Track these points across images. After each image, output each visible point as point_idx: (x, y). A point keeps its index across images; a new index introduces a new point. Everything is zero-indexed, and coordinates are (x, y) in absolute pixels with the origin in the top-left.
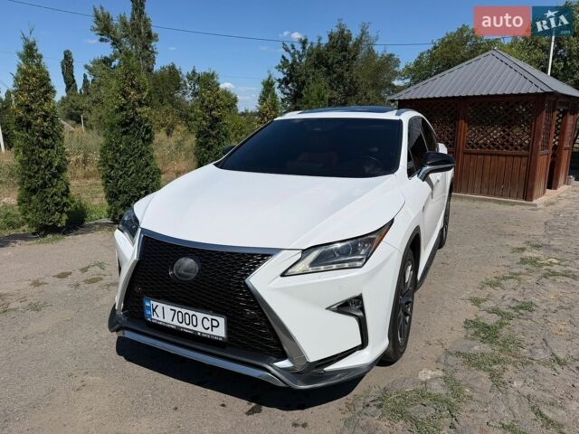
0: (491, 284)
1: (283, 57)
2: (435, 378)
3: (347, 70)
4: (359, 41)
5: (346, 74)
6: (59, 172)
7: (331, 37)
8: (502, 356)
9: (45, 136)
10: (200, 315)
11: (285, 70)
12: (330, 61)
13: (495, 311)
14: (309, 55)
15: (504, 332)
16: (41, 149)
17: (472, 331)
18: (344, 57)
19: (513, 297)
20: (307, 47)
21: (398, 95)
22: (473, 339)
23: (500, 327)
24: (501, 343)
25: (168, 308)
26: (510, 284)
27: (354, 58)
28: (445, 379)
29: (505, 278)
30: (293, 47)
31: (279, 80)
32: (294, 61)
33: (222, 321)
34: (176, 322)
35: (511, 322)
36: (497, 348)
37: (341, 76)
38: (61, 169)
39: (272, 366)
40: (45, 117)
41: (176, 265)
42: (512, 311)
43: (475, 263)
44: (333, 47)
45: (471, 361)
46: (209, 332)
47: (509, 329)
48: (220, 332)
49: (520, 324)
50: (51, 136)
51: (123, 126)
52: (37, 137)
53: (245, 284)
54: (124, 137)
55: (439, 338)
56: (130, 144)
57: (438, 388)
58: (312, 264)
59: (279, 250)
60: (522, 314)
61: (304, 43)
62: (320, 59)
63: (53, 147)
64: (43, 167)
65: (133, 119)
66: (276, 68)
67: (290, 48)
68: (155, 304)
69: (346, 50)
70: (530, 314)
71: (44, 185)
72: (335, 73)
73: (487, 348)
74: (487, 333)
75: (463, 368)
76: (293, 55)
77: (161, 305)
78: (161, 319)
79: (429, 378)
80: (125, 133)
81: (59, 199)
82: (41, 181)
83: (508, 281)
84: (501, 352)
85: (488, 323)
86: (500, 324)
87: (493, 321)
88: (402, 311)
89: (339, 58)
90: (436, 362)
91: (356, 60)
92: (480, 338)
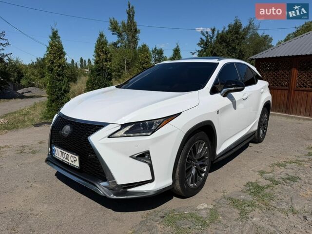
0: (279, 165)
1: (201, 39)
2: (205, 209)
3: (238, 44)
4: (248, 28)
5: (237, 47)
7: (229, 26)
8: (257, 203)
9: (59, 75)
10: (70, 155)
11: (202, 46)
12: (228, 40)
13: (271, 179)
14: (217, 37)
15: (268, 190)
16: (57, 82)
17: (248, 188)
19: (288, 173)
20: (216, 33)
21: (256, 55)
22: (245, 192)
23: (267, 188)
24: (261, 196)
25: (60, 150)
26: (292, 166)
28: (211, 209)
29: (291, 162)
30: (207, 33)
31: (199, 51)
32: (207, 41)
33: (77, 157)
34: (62, 158)
35: (276, 186)
36: (256, 198)
37: (234, 48)
38: (66, 91)
39: (99, 184)
40: (59, 66)
42: (281, 180)
44: (231, 32)
45: (234, 202)
46: (73, 163)
47: (273, 189)
48: (77, 164)
49: (282, 188)
50: (62, 75)
51: (97, 72)
52: (55, 76)
53: (87, 139)
54: (98, 77)
55: (224, 189)
56: (100, 80)
57: (204, 214)
60: (286, 183)
61: (213, 30)
62: (222, 39)
63: (62, 81)
64: (57, 90)
65: (102, 68)
66: (198, 44)
67: (205, 33)
68: (55, 148)
69: (238, 34)
70: (292, 183)
72: (230, 46)
73: (250, 198)
74: (255, 189)
75: (227, 206)
76: (207, 37)
77: (57, 149)
78: (57, 156)
79: (203, 208)
80: (98, 75)
82: (56, 97)
83: (291, 164)
84: (258, 201)
85: (261, 185)
86: (268, 186)
87: (265, 184)
88: (196, 169)
89: (234, 38)
90: (214, 201)
91: (244, 39)
92: (249, 192)
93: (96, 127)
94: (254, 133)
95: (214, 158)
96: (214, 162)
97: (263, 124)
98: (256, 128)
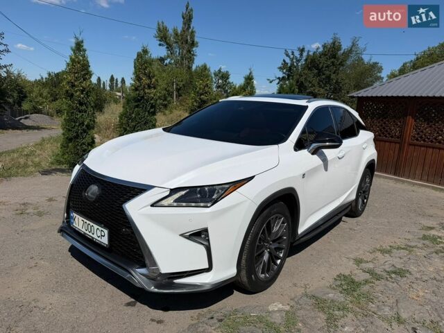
0: (383, 251)
1: (284, 61)
2: (280, 311)
3: (334, 73)
4: (350, 51)
5: (333, 76)
6: (88, 128)
7: (324, 46)
8: (350, 306)
10: (96, 227)
11: (285, 71)
12: (321, 66)
13: (371, 272)
14: (306, 60)
15: (365, 288)
16: (78, 113)
17: (339, 283)
18: (333, 62)
19: (394, 263)
20: (305, 54)
22: (334, 289)
23: (364, 284)
24: (356, 295)
25: (81, 218)
26: (400, 253)
27: (341, 64)
28: (287, 312)
29: (399, 248)
30: (293, 53)
31: (279, 78)
32: (292, 64)
33: (106, 232)
34: (84, 230)
35: (377, 282)
36: (350, 298)
37: (329, 78)
38: (90, 127)
39: (134, 271)
40: (82, 92)
41: (88, 189)
42: (385, 274)
43: (380, 233)
44: (325, 55)
45: (319, 303)
46: (99, 239)
48: (105, 241)
49: (385, 285)
50: (85, 104)
51: (136, 102)
52: (76, 104)
53: (122, 207)
54: (136, 109)
55: (306, 282)
56: (139, 114)
57: (277, 318)
58: (176, 201)
59: (152, 187)
60: (391, 278)
61: (302, 51)
62: (313, 63)
64: (77, 124)
65: (143, 97)
66: (278, 68)
67: (290, 54)
68: (75, 215)
69: (335, 58)
70: (399, 278)
71: (77, 137)
72: (324, 74)
73: (340, 298)
74: (348, 284)
75: (308, 308)
76: (292, 60)
77: (78, 216)
78: (77, 226)
79: (276, 309)
80: (137, 106)
81: (86, 148)
82: (75, 134)
83: (399, 251)
84: (351, 302)
85: (356, 279)
86: (366, 282)
87: (362, 278)
88: (270, 253)
89: (329, 63)
90: (291, 299)
91: (343, 65)
92: (341, 289)
93: (135, 190)
94: (350, 204)
95: (294, 238)
96: (294, 244)
97: (363, 190)
98: (353, 197)
